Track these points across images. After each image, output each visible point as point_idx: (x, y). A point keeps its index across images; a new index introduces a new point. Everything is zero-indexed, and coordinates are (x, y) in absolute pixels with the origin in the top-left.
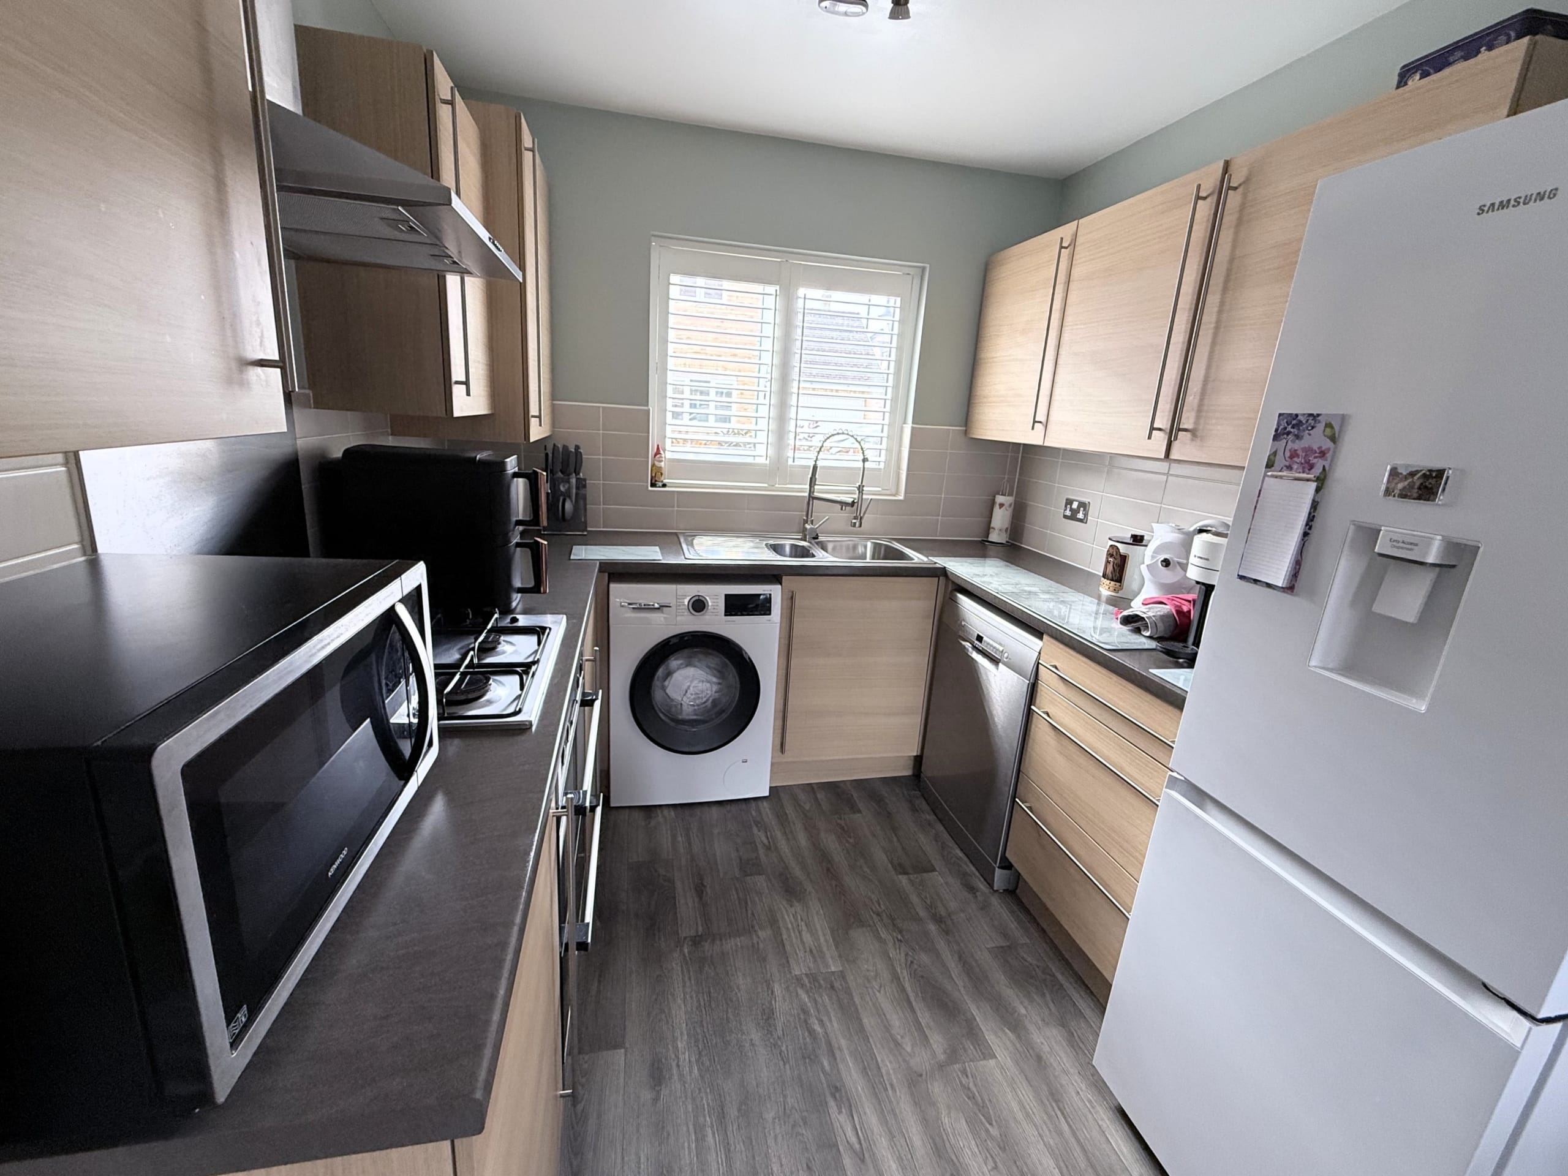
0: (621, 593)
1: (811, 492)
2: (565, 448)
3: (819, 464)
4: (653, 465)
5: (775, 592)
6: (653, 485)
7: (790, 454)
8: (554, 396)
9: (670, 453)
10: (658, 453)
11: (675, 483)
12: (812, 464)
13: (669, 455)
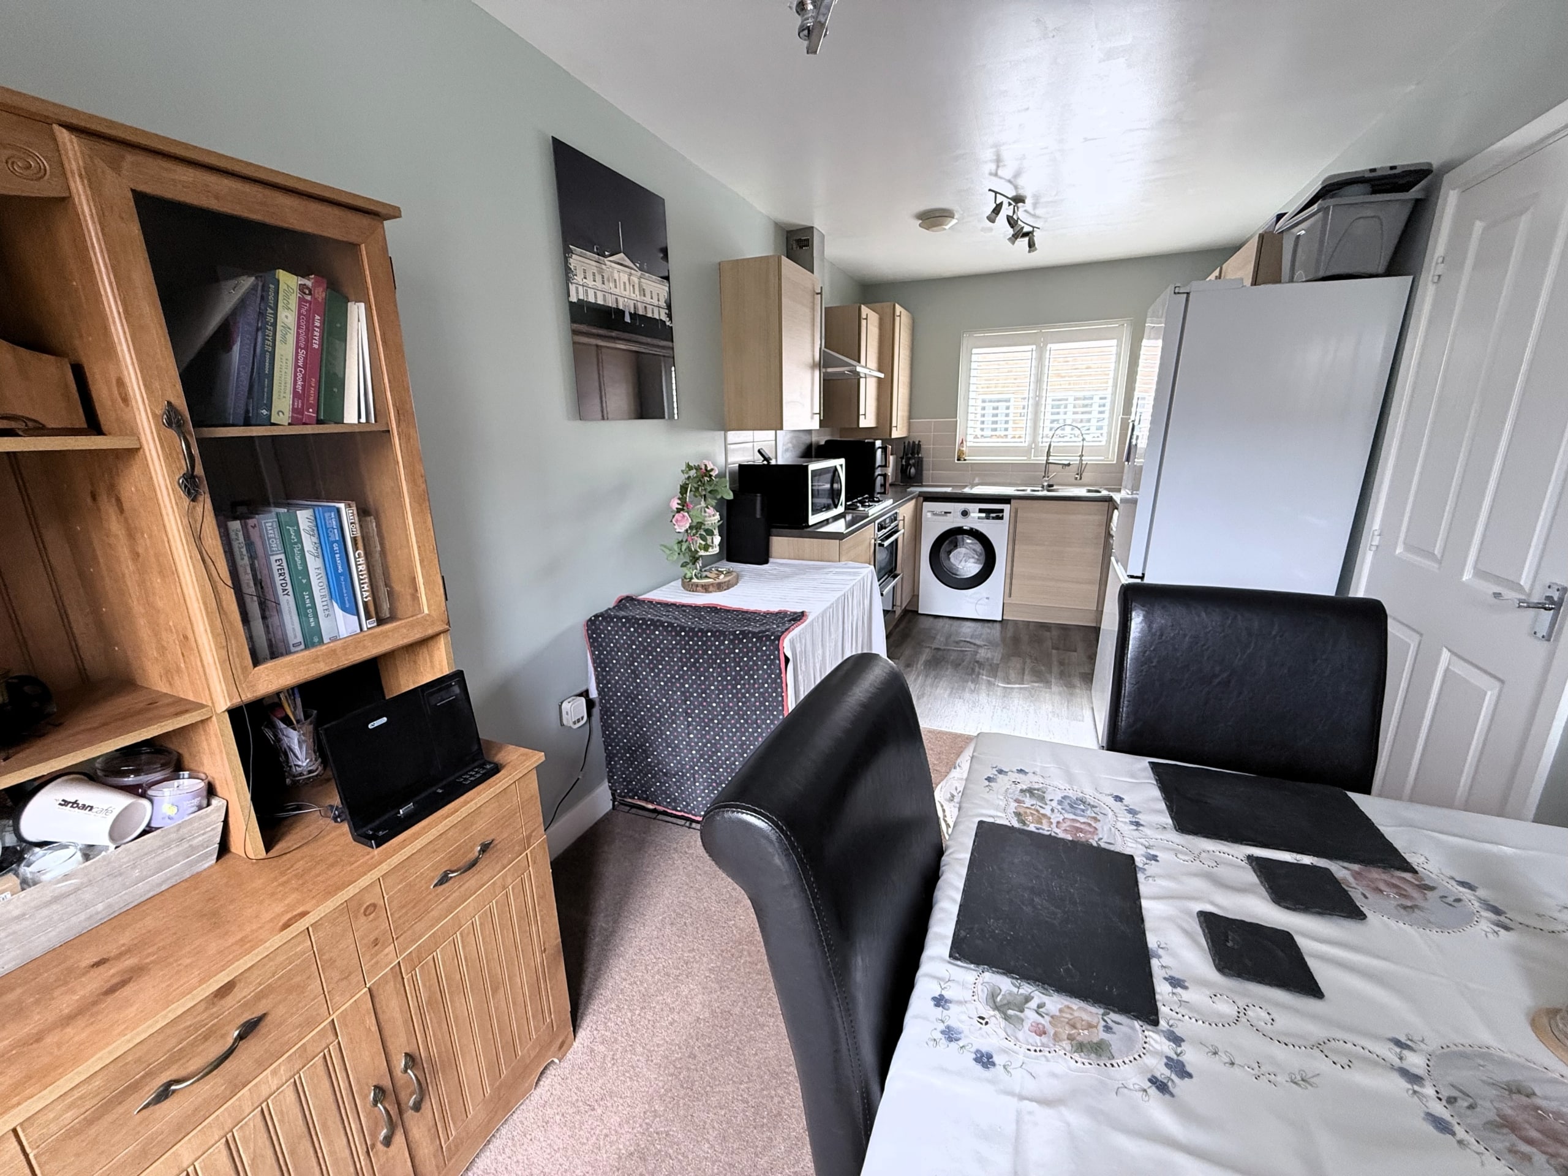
0: (927, 506)
1: (1047, 460)
2: (914, 442)
3: (1053, 444)
4: (959, 450)
5: (1006, 508)
6: (958, 460)
7: (1040, 440)
8: (910, 417)
9: (970, 442)
10: (962, 442)
11: (970, 459)
12: (1048, 445)
13: (969, 444)
